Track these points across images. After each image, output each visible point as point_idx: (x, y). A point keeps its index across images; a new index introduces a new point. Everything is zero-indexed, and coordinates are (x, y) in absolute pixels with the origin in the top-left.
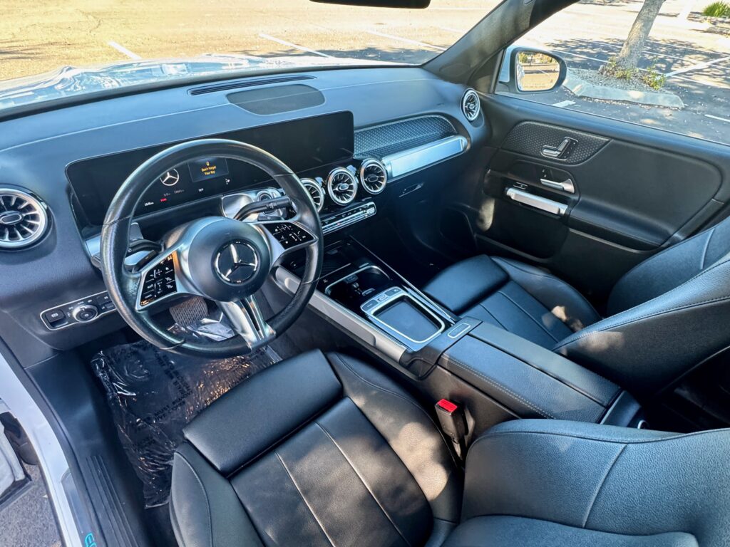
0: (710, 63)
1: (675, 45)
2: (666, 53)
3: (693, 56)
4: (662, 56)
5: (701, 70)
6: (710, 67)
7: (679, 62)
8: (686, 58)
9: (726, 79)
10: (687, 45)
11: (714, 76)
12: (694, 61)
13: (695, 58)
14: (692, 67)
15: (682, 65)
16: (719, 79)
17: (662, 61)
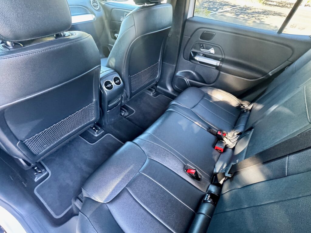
0: (231, 9)
1: (222, 3)
2: (218, 5)
3: (227, 6)
4: (216, 6)
5: (228, 11)
6: (231, 10)
7: (222, 8)
8: (224, 7)
9: (235, 14)
10: (226, 3)
11: (231, 13)
12: (226, 8)
13: (228, 7)
14: (225, 10)
15: (222, 9)
16: (233, 14)
17: (216, 8)
